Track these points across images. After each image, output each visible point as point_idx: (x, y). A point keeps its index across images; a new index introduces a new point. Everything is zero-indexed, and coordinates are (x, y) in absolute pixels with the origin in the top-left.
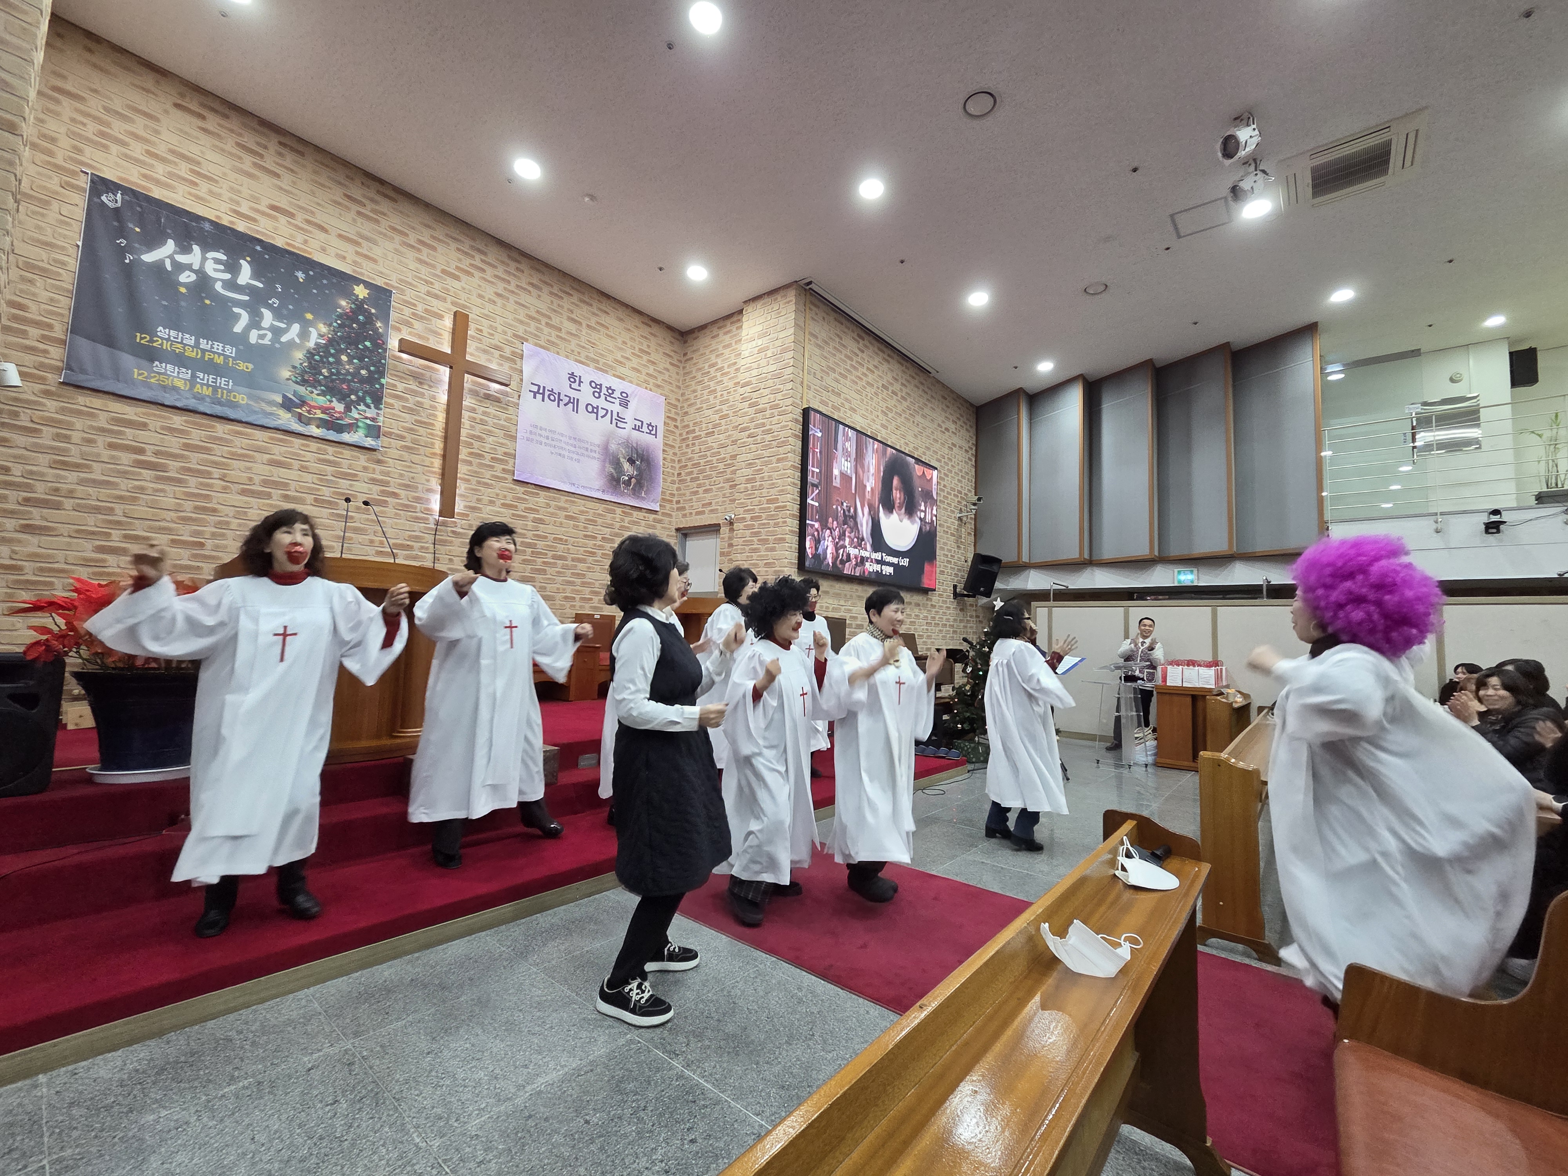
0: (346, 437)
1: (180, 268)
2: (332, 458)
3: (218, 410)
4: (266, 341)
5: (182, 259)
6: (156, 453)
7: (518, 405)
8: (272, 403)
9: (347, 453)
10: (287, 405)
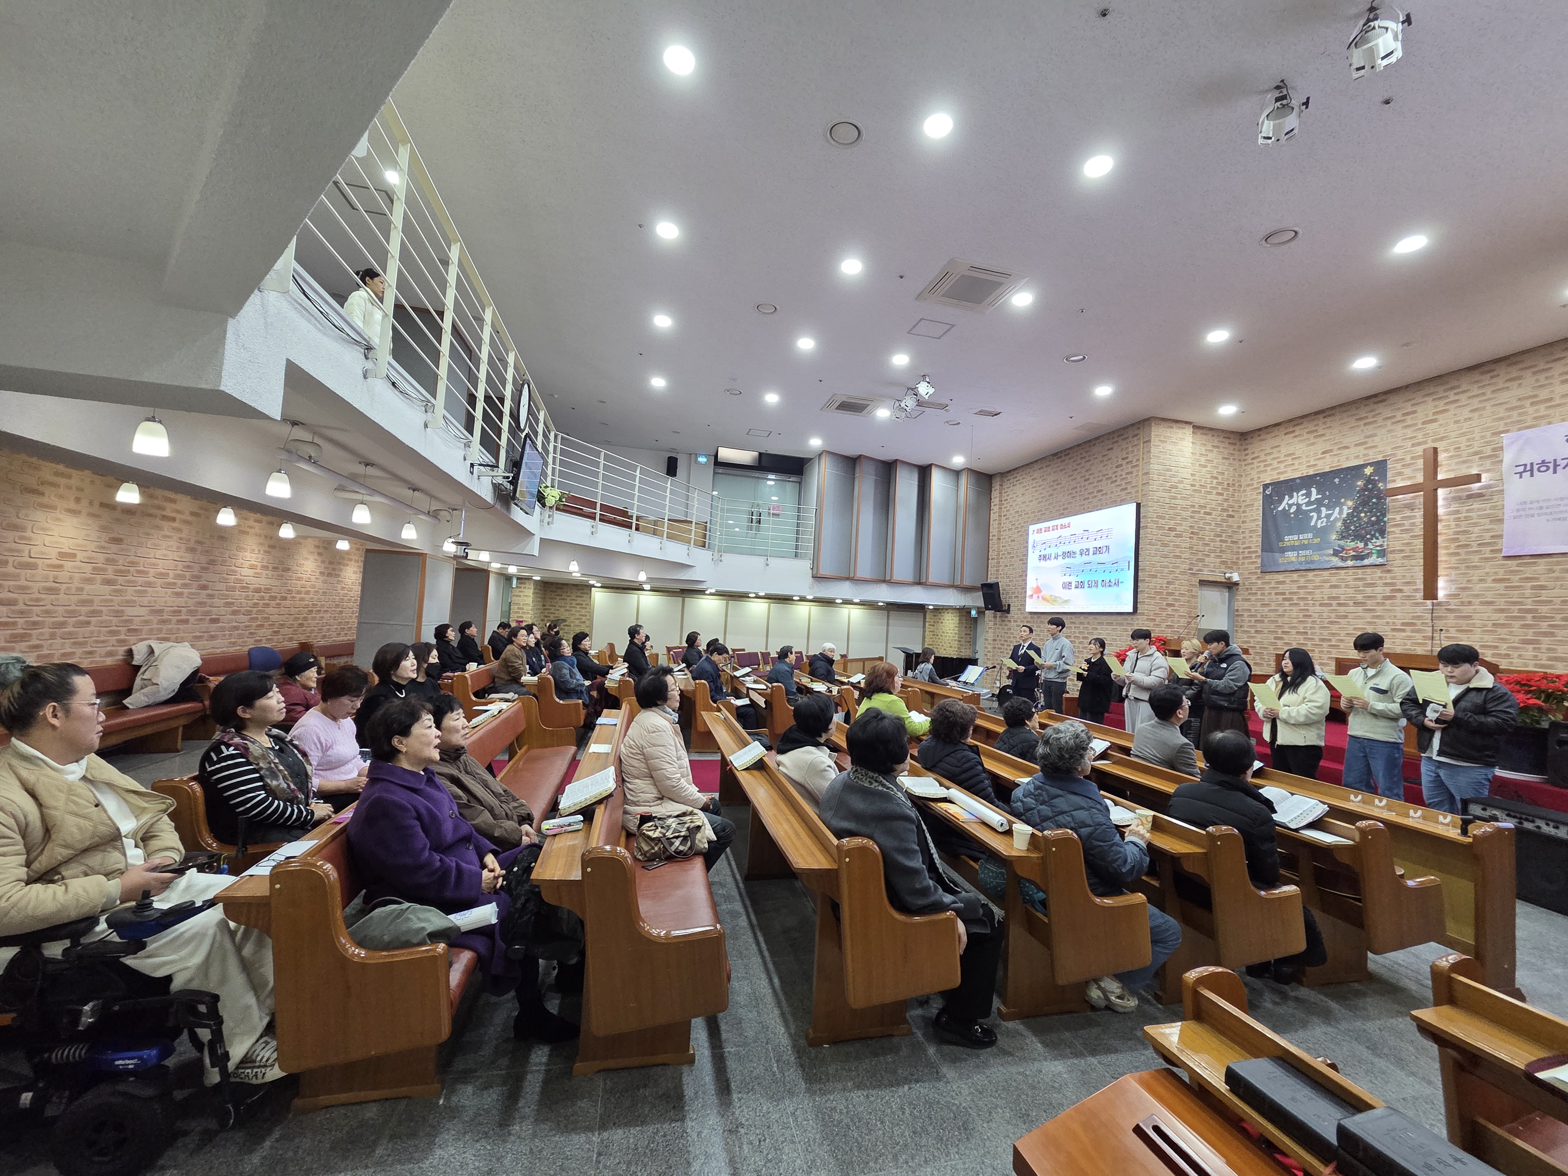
0: (1366, 562)
1: (1290, 506)
2: (1361, 576)
3: (1308, 566)
4: (1324, 524)
5: (1291, 502)
6: (1290, 593)
7: (1503, 490)
8: (1329, 555)
9: (1369, 571)
10: (1336, 553)
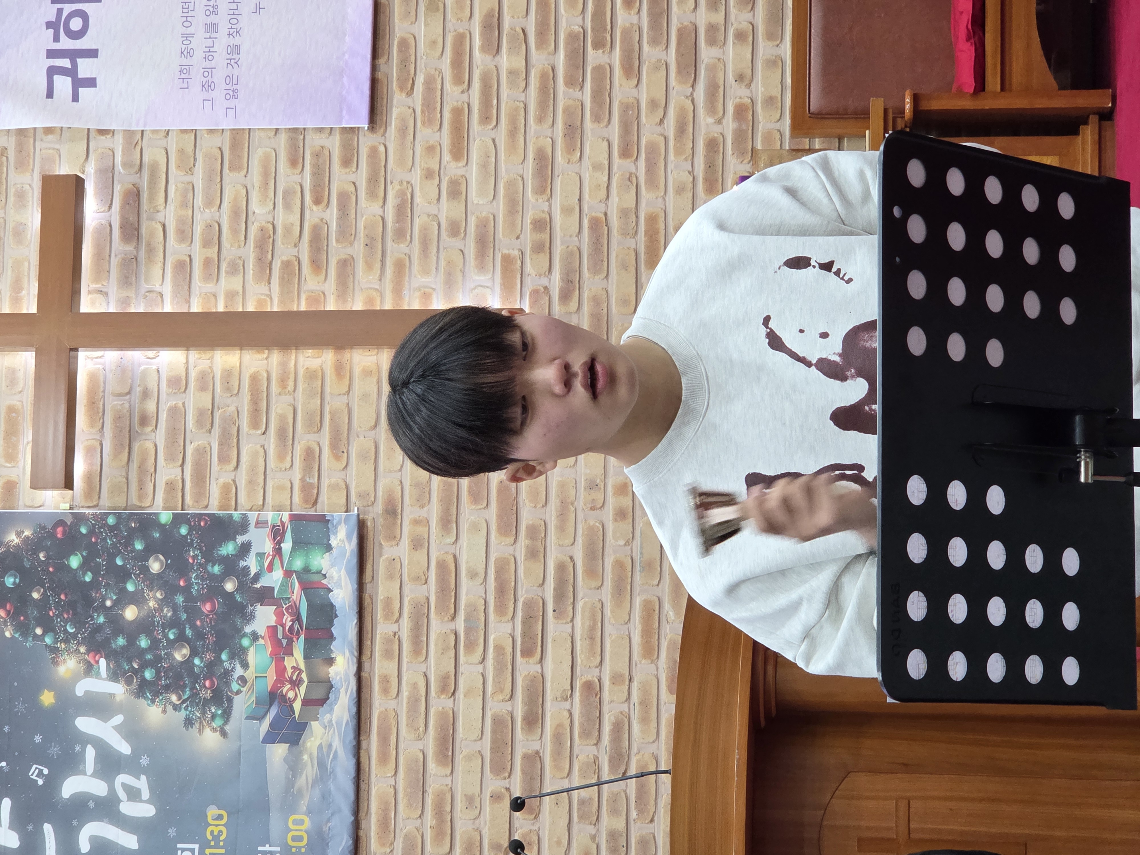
0: (342, 594)
2: (406, 623)
7: (129, 134)
8: (293, 765)
9: (383, 590)
10: (289, 731)
